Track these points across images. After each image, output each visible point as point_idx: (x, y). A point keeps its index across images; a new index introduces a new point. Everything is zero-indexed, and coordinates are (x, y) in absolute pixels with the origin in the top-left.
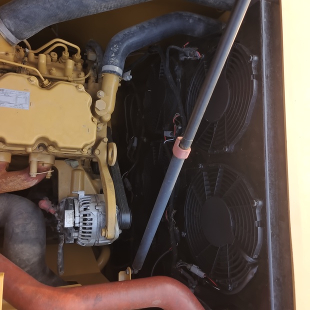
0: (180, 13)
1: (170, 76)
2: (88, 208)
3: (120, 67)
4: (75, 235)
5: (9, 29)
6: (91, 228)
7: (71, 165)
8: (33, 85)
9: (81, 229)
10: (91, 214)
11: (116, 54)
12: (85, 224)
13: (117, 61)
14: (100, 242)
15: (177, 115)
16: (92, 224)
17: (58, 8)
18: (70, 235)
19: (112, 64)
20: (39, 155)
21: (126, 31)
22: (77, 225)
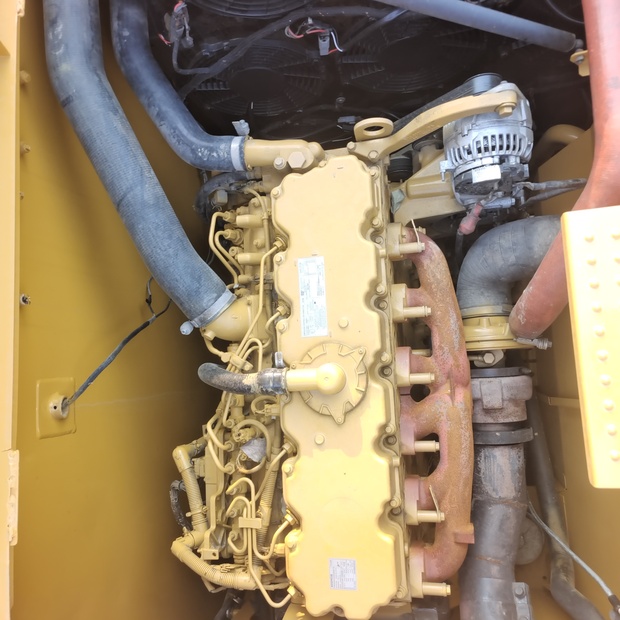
0: (118, 56)
1: (224, 62)
2: (466, 147)
3: (231, 140)
4: (513, 161)
5: (216, 299)
6: (501, 136)
7: (400, 203)
8: (286, 257)
9: (502, 153)
10: (477, 140)
11: (211, 150)
12: (494, 148)
13: (222, 146)
14: (524, 117)
15: (289, 33)
16: (493, 136)
17: (170, 237)
18: (513, 169)
19: (229, 153)
20: (390, 243)
21: (172, 141)
22: (497, 160)
